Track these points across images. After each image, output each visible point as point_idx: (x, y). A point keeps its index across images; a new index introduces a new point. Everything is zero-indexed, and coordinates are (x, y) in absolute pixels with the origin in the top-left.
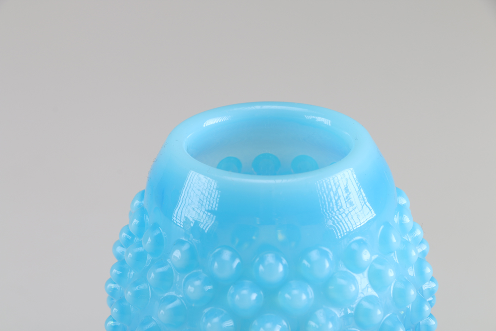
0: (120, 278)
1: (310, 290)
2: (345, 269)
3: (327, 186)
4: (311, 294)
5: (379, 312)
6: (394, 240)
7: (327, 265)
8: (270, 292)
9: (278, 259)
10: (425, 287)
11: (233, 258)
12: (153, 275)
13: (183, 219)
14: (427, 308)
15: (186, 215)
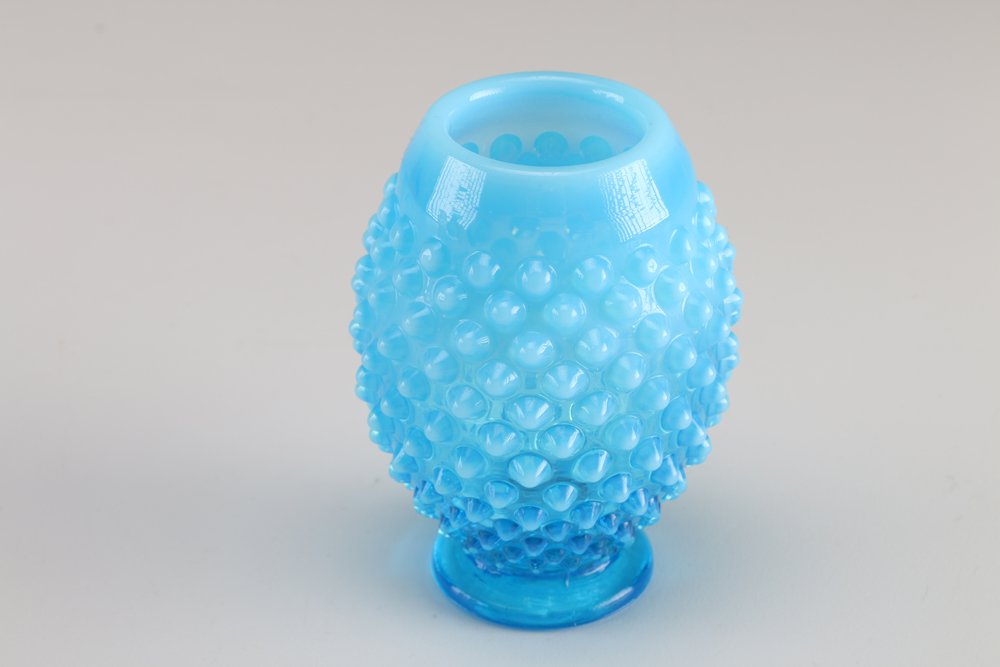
0: (366, 276)
1: (582, 305)
2: (626, 282)
3: (609, 184)
4: (584, 311)
5: (665, 334)
6: (689, 248)
7: (604, 276)
8: (534, 306)
9: (545, 268)
10: (727, 301)
11: (492, 264)
12: (399, 276)
13: (438, 213)
14: (726, 328)
15: (442, 208)
